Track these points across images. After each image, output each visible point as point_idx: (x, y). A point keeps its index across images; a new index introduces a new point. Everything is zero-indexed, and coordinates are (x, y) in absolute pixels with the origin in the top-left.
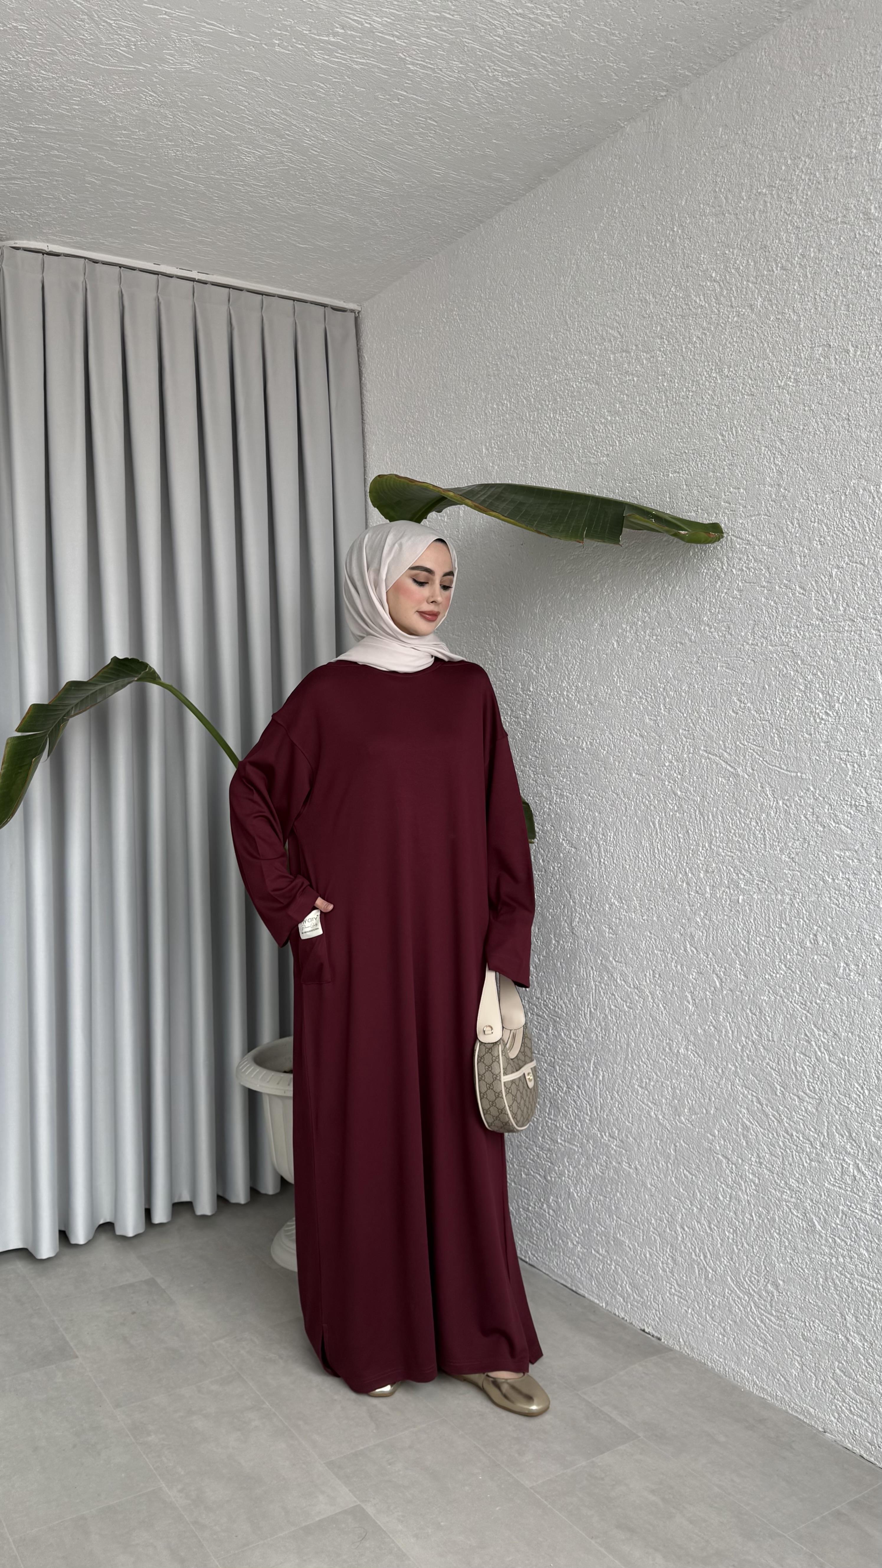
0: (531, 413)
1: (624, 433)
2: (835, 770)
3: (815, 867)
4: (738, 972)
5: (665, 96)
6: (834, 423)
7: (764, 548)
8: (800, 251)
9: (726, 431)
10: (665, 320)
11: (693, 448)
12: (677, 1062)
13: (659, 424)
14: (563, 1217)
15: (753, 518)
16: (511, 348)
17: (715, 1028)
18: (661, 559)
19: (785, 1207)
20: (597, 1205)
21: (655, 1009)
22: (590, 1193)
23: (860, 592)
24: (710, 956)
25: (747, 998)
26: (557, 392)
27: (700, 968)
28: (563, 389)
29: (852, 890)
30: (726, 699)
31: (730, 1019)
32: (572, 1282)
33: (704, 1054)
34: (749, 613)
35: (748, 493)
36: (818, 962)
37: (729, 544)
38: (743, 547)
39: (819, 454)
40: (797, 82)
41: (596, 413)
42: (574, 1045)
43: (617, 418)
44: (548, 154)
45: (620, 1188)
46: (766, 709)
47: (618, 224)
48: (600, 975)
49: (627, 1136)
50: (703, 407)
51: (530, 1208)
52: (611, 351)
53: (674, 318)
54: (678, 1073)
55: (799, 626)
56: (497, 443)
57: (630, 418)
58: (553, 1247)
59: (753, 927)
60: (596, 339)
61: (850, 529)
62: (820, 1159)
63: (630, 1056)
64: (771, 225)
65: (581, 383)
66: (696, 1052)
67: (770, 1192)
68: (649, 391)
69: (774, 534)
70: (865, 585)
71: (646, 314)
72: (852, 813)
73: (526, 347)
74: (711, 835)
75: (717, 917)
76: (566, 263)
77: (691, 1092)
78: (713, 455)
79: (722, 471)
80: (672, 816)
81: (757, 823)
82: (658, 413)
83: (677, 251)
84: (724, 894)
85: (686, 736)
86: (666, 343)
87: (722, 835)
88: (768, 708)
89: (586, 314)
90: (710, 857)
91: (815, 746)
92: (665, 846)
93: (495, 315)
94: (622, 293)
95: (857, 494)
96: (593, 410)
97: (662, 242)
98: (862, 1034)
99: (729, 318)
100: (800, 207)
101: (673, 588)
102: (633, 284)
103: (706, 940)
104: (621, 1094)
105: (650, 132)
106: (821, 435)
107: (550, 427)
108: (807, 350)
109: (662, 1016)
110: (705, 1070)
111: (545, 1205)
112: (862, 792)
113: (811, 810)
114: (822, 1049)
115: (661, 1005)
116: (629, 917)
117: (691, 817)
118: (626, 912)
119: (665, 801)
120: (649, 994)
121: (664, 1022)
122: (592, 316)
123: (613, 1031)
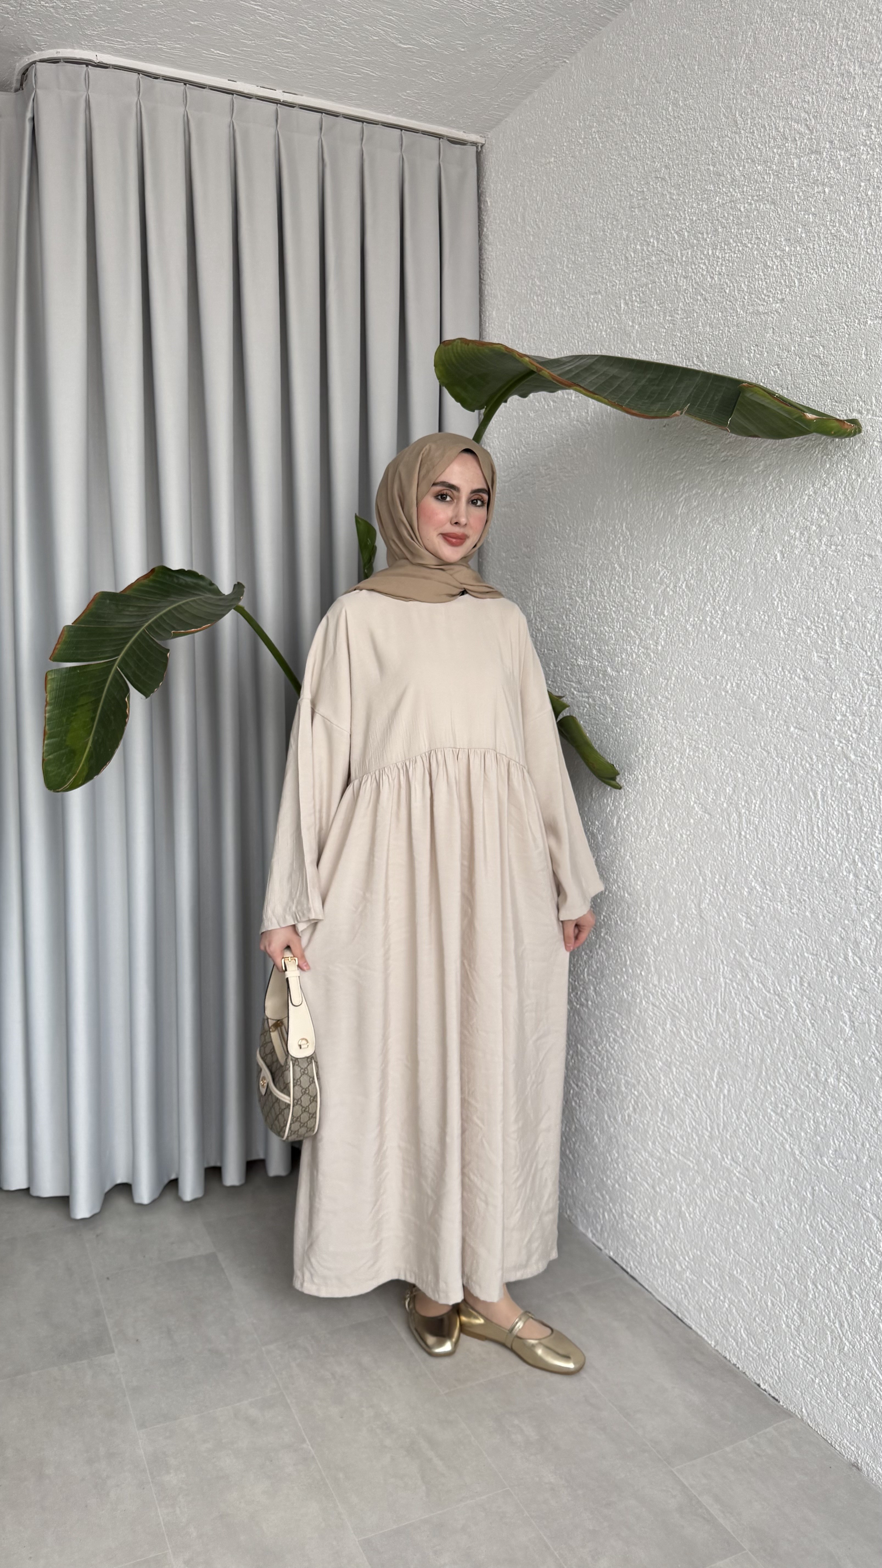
0: (683, 252)
1: (806, 268)
12: (823, 1093)
13: (856, 251)
14: (672, 1236)
16: (661, 168)
20: (712, 1232)
21: (799, 1024)
22: (705, 1217)
26: (718, 220)
27: (864, 984)
28: (726, 215)
32: (678, 1307)
33: (860, 1090)
41: (769, 244)
42: (696, 1048)
45: (740, 1220)
48: (732, 972)
49: (754, 1166)
51: (635, 1216)
52: (795, 154)
54: (824, 1106)
56: (639, 295)
57: (816, 246)
58: (659, 1264)
60: (775, 140)
63: (764, 1073)
65: (751, 204)
66: (850, 1086)
68: (845, 205)
71: (849, 93)
73: (682, 163)
76: (740, 38)
77: (839, 1132)
80: (841, 786)
86: (875, 131)
89: (763, 106)
92: (828, 823)
93: (643, 125)
94: (815, 69)
96: (765, 240)
102: (832, 53)
103: (875, 950)
104: (751, 1114)
107: (707, 268)
110: (860, 1110)
111: (652, 1218)
115: (808, 1021)
116: (774, 907)
117: (867, 790)
118: (770, 901)
119: (833, 767)
120: (793, 1005)
121: (811, 1042)
122: (771, 108)
123: (745, 1040)
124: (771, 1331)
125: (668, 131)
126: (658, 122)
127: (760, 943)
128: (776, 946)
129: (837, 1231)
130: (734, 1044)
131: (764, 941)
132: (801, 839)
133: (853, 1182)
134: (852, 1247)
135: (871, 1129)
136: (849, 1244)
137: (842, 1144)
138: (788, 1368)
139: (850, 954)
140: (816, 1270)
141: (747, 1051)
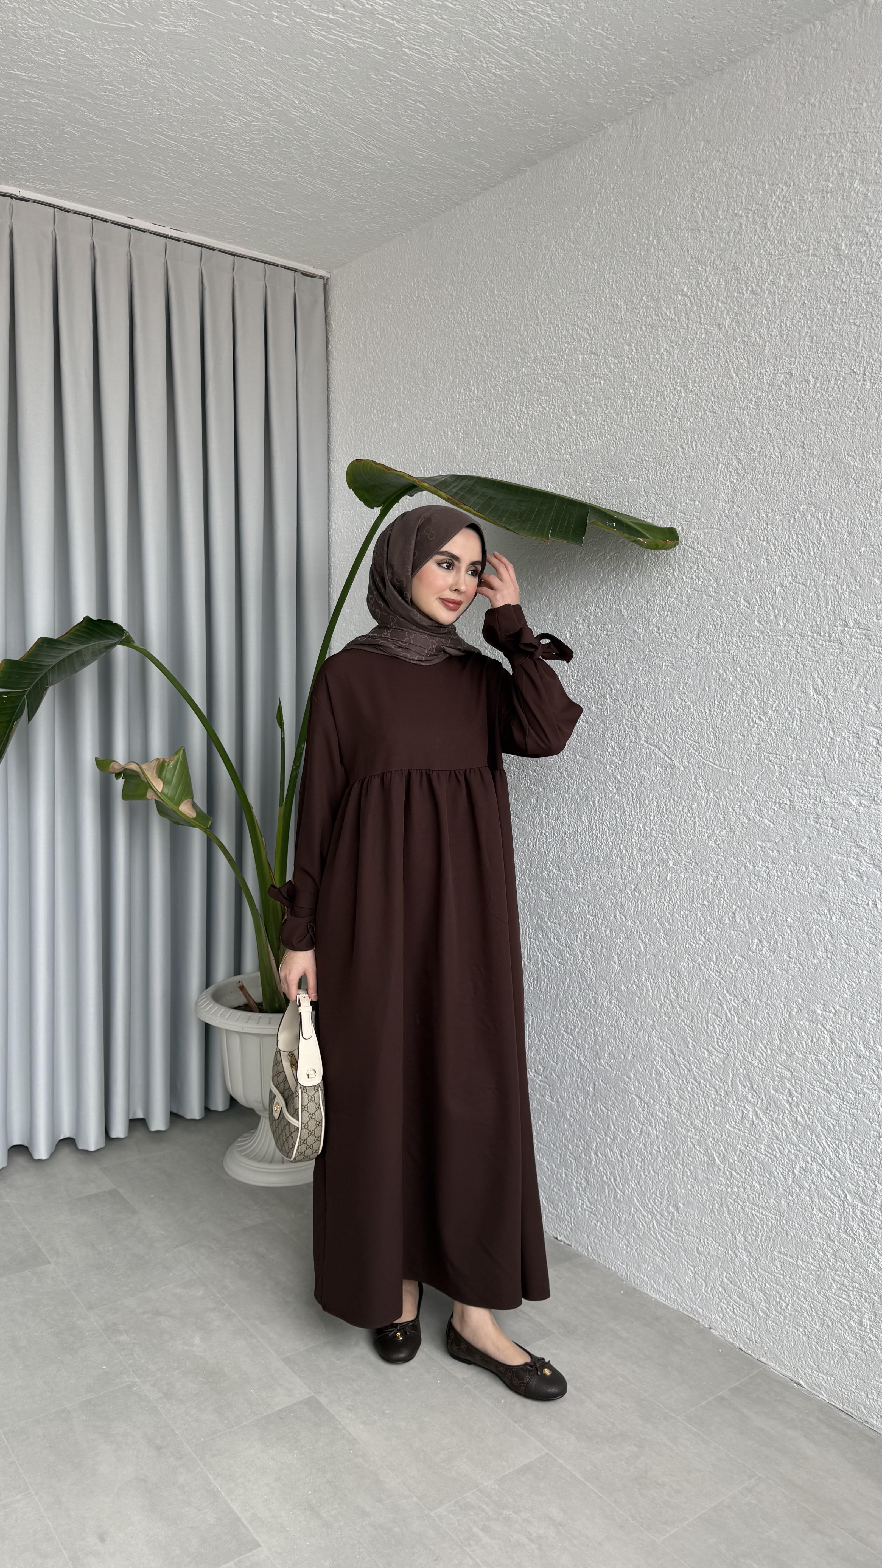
0: (498, 403)
1: (588, 434)
2: (764, 770)
3: (738, 854)
4: (662, 940)
5: (650, 102)
6: (789, 449)
7: (714, 560)
8: (771, 277)
9: (686, 444)
10: (635, 328)
11: (654, 456)
12: (600, 1014)
13: (622, 429)
15: (706, 531)
17: (638, 987)
18: (616, 559)
19: (689, 1143)
23: (800, 611)
24: (637, 924)
25: (668, 963)
26: (524, 385)
27: (627, 934)
29: (770, 877)
30: (668, 697)
31: (652, 980)
33: (626, 1008)
34: (695, 619)
35: (702, 506)
36: (735, 937)
37: (681, 552)
38: (694, 557)
39: (773, 477)
40: (781, 107)
41: (562, 411)
43: (582, 419)
44: (530, 147)
46: (704, 709)
47: (594, 225)
50: (666, 418)
52: (580, 351)
53: (643, 327)
54: (601, 1023)
55: (741, 636)
57: (595, 420)
59: (678, 902)
60: (566, 337)
61: (796, 551)
62: (724, 1104)
64: (745, 247)
65: (548, 379)
66: (618, 1006)
67: (677, 1129)
68: (614, 396)
69: (725, 548)
70: (805, 605)
71: (617, 319)
72: (776, 809)
73: (497, 336)
74: (646, 817)
75: (646, 890)
76: (541, 258)
77: (611, 1040)
78: (672, 465)
79: (680, 482)
80: (611, 797)
81: (689, 811)
82: (622, 418)
83: (651, 260)
84: (654, 871)
85: (629, 726)
86: (635, 350)
87: (656, 818)
88: (706, 708)
89: (557, 311)
90: (643, 837)
91: (747, 746)
92: (603, 824)
93: (466, 300)
94: (594, 296)
95: (806, 519)
96: (559, 407)
97: (637, 250)
98: (770, 1002)
99: (697, 334)
100: (774, 234)
101: (626, 588)
102: (605, 288)
103: (635, 910)
105: (632, 136)
106: (777, 459)
107: (516, 418)
108: (770, 375)
109: (590, 972)
112: (786, 792)
113: (739, 804)
114: (732, 1012)
115: (589, 963)
116: (566, 884)
117: (628, 800)
118: (563, 879)
119: (606, 784)
120: (579, 953)
121: (591, 978)
122: (563, 314)
123: (544, 982)
124: (565, 1196)
125: (486, 309)
126: (478, 301)
127: (556, 910)
128: (567, 912)
129: (611, 1112)
130: (537, 986)
131: (558, 909)
132: (584, 834)
133: (622, 1074)
134: (622, 1121)
135: (634, 1035)
136: (620, 1119)
137: (614, 1048)
138: (578, 1219)
139: (618, 914)
140: (597, 1144)
141: (546, 990)
